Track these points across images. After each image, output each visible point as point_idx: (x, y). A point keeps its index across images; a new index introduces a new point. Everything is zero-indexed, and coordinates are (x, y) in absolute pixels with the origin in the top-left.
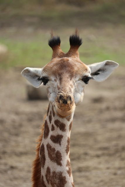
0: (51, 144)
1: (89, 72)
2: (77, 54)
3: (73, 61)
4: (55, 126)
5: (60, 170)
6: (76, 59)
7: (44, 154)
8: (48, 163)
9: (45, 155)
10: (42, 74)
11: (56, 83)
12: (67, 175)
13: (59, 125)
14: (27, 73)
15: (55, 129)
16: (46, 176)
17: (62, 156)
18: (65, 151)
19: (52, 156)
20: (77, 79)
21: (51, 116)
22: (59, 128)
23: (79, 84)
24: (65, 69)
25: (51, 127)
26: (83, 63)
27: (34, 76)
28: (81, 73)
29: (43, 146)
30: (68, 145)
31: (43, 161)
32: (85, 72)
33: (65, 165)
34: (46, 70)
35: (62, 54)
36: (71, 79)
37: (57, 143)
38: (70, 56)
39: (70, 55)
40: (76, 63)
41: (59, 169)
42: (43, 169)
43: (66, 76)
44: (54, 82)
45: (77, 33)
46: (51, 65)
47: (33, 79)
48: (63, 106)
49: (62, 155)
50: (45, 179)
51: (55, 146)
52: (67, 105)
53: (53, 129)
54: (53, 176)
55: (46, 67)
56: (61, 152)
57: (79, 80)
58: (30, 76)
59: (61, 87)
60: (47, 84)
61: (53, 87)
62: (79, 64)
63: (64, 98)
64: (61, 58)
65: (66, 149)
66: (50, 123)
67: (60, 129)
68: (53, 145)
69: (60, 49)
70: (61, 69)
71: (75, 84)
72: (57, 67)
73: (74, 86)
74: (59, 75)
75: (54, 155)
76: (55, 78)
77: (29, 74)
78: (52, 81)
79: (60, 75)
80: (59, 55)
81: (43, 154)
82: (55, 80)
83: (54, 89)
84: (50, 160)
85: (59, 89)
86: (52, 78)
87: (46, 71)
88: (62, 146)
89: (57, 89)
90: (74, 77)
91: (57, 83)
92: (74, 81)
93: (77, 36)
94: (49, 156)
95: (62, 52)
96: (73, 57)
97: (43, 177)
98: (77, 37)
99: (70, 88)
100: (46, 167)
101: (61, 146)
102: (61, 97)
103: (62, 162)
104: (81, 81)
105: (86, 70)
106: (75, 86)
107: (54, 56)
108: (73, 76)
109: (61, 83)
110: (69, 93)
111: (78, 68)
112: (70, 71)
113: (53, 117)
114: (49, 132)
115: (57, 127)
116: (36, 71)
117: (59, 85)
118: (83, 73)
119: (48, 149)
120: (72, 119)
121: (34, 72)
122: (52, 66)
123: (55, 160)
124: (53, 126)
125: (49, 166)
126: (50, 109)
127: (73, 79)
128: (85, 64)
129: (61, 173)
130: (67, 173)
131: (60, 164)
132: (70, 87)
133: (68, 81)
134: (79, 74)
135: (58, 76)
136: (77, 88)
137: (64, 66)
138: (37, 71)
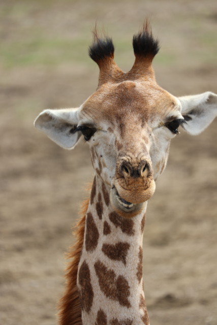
0: (104, 263)
1: (179, 109)
2: (150, 73)
3: (144, 87)
4: (111, 224)
5: (127, 317)
6: (149, 83)
7: (89, 283)
8: (100, 301)
9: (91, 285)
10: (81, 118)
11: (113, 135)
13: (120, 223)
14: (47, 121)
15: (112, 231)
17: (129, 287)
18: (136, 276)
19: (108, 287)
20: (156, 124)
21: (102, 204)
22: (121, 228)
23: (160, 134)
24: (130, 105)
25: (102, 227)
26: (165, 91)
27: (61, 126)
28: (163, 111)
29: (85, 267)
30: (141, 262)
31: (88, 299)
32: (170, 108)
33: (138, 306)
34: (89, 108)
35: (119, 74)
36: (143, 126)
37: (119, 260)
38: (138, 78)
39: (137, 75)
40: (152, 92)
41: (126, 314)
42: (89, 314)
43: (132, 119)
44: (108, 134)
45: (146, 28)
46: (100, 98)
47: (61, 133)
48: (132, 183)
49: (129, 285)
51: (114, 266)
52: (141, 180)
53: (107, 231)
55: (89, 103)
56: (127, 279)
57: (159, 127)
58: (54, 128)
59: (124, 143)
60: (92, 138)
61: (107, 145)
62: (158, 92)
63: (133, 165)
64: (118, 83)
65: (137, 271)
66: (100, 218)
67: (124, 231)
68: (110, 264)
69: (114, 64)
70: (122, 106)
71: (153, 135)
72: (113, 102)
73: (149, 140)
74: (117, 118)
75: (114, 285)
76: (110, 126)
77: (51, 122)
78: (103, 131)
79: (119, 118)
80: (113, 76)
81: (86, 284)
82: (110, 130)
83: (110, 149)
84: (104, 297)
85: (120, 147)
86: (104, 125)
87: (89, 111)
88: (129, 265)
89: (115, 148)
90: (149, 121)
91: (115, 135)
92: (150, 129)
93: (147, 34)
94: (102, 288)
95: (120, 70)
96: (143, 78)
98: (147, 37)
99: (142, 144)
100: (95, 310)
101: (127, 265)
103: (129, 298)
104: (163, 127)
105: (173, 104)
106: (153, 140)
107: (103, 79)
108: (147, 120)
109: (122, 135)
110: (142, 154)
111: (156, 101)
112: (139, 109)
113: (104, 205)
114: (98, 238)
115: (116, 227)
116: (64, 114)
117: (118, 138)
118: (167, 112)
119: (98, 274)
121: (62, 117)
122: (101, 101)
123: (116, 295)
124: (106, 224)
125: (103, 308)
126: (99, 190)
127: (147, 125)
128: (168, 91)
129: (129, 323)
130: (142, 322)
131: (125, 303)
132: (143, 141)
133: (138, 130)
134: (159, 113)
135: (115, 119)
136: (157, 143)
137: (127, 98)
138: (68, 115)
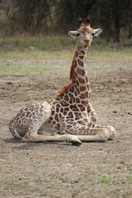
0: (79, 59)
1: (94, 32)
4: (81, 52)
6: (89, 27)
8: (78, 66)
9: (77, 63)
11: (83, 35)
12: (85, 71)
15: (81, 54)
16: (77, 71)
17: (83, 64)
18: (85, 62)
19: (80, 63)
20: (90, 34)
22: (83, 53)
25: (79, 53)
29: (76, 60)
30: (86, 59)
35: (84, 25)
37: (82, 59)
41: (83, 68)
43: (86, 33)
50: (77, 72)
54: (80, 71)
60: (79, 36)
64: (84, 27)
66: (79, 51)
70: (85, 31)
71: (90, 36)
72: (83, 30)
79: (84, 33)
85: (84, 37)
86: (81, 34)
87: (79, 31)
88: (84, 60)
97: (76, 71)
100: (77, 68)
102: (86, 40)
109: (85, 35)
110: (88, 39)
111: (91, 30)
112: (88, 31)
113: (80, 49)
114: (78, 55)
118: (92, 32)
119: (78, 61)
120: (87, 50)
122: (81, 30)
123: (81, 65)
126: (79, 46)
129: (83, 70)
131: (83, 66)
132: (88, 37)
133: (87, 35)
137: (85, 29)
138: (74, 33)
